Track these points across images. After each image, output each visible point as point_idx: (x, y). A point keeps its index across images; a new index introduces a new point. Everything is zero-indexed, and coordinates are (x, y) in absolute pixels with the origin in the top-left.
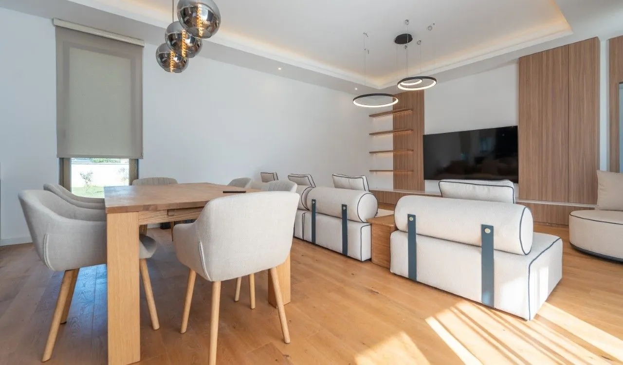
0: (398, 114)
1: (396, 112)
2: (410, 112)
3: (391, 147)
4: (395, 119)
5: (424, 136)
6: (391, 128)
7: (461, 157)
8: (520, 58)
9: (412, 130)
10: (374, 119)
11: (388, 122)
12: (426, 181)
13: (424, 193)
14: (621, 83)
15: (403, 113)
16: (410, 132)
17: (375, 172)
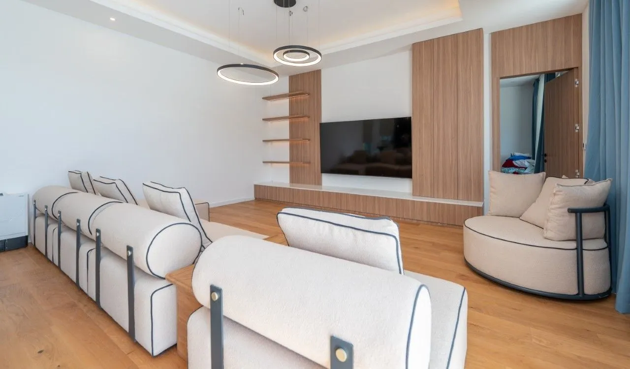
0: (294, 98)
1: (293, 95)
2: (307, 96)
3: (287, 136)
4: (291, 103)
5: (321, 124)
6: (287, 114)
7: (363, 147)
8: (414, 45)
9: (309, 117)
10: (269, 102)
11: (283, 107)
12: (323, 174)
13: (321, 189)
14: (502, 78)
15: (299, 97)
16: (306, 119)
17: (270, 164)
